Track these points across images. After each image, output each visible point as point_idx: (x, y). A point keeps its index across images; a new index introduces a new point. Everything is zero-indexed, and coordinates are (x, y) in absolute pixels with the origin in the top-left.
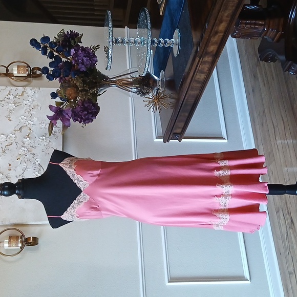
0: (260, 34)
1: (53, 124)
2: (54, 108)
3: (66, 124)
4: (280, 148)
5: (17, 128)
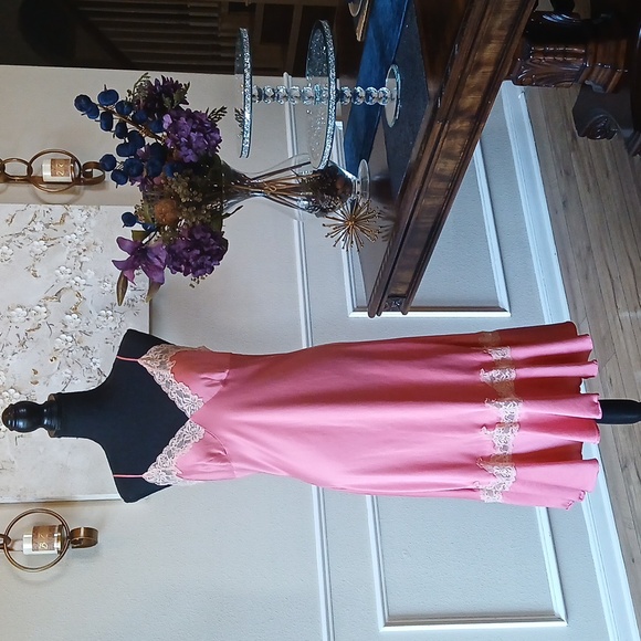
0: (575, 77)
1: (126, 279)
2: (128, 244)
3: (156, 279)
4: (627, 326)
5: (52, 293)
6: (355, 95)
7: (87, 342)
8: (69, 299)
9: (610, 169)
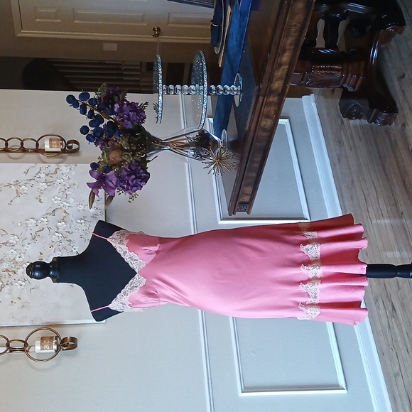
0: (338, 82)
1: (94, 194)
2: (95, 174)
3: (111, 194)
5: (50, 211)
6: (218, 90)
7: (70, 237)
8: (59, 214)
9: (361, 136)
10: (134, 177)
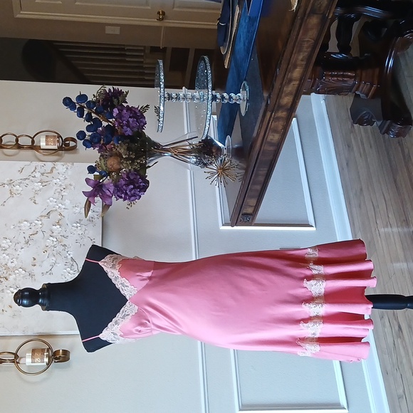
0: (350, 89)
1: (90, 202)
2: (92, 182)
3: (107, 203)
5: (45, 213)
6: (223, 98)
7: (65, 241)
8: (54, 217)
9: (372, 143)
10: (132, 186)
